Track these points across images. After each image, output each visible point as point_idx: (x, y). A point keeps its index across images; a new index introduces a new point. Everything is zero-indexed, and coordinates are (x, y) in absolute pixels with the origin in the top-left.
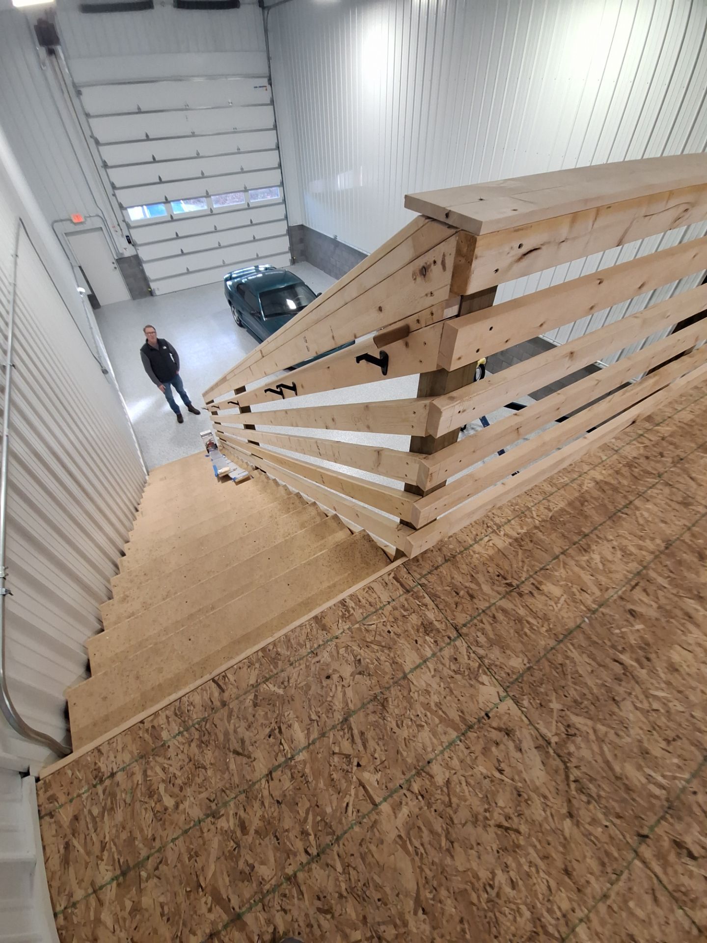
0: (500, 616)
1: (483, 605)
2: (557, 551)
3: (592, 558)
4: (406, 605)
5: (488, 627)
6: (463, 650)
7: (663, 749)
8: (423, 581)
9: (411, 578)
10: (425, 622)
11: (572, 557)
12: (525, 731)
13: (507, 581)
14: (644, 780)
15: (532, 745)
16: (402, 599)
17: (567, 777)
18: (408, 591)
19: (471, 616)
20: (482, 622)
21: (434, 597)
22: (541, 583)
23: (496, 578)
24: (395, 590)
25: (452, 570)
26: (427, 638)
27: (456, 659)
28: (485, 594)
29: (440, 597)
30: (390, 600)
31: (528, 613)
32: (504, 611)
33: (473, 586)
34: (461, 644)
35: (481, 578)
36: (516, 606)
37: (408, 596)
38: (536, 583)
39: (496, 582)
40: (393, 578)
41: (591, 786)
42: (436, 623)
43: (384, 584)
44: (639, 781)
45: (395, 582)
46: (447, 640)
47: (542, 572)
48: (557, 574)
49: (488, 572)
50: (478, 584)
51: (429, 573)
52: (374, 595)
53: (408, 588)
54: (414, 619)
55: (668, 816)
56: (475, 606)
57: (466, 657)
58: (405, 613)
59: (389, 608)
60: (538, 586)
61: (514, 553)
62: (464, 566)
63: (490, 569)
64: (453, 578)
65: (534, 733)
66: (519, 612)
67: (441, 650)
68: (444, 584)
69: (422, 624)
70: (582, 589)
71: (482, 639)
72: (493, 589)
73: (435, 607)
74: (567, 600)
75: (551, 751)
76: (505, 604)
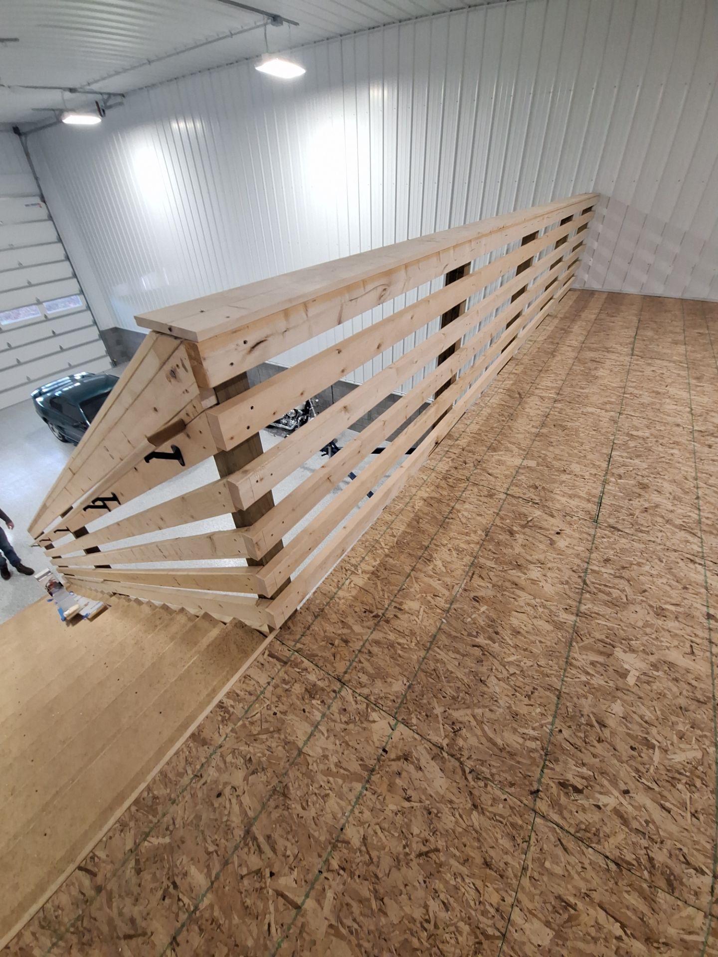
0: (375, 649)
1: (357, 646)
2: (408, 569)
3: (436, 566)
4: (287, 678)
5: (366, 665)
6: (350, 698)
7: (527, 705)
8: (299, 646)
9: (286, 649)
10: (309, 687)
11: (421, 571)
12: (420, 748)
13: (374, 614)
14: (521, 740)
15: (428, 757)
16: (282, 674)
17: (464, 771)
18: (285, 663)
19: (349, 661)
20: (360, 662)
21: (311, 657)
22: (401, 603)
23: (364, 614)
24: (273, 668)
25: (323, 623)
26: (314, 702)
27: (345, 710)
28: (358, 634)
29: (317, 656)
30: (269, 680)
31: (397, 636)
32: (377, 642)
33: (345, 631)
34: (347, 693)
35: (350, 621)
36: (386, 633)
37: (287, 668)
38: (398, 606)
39: (364, 619)
40: (269, 655)
41: (484, 769)
42: (319, 683)
43: (260, 666)
44: (518, 743)
45: (271, 659)
46: (333, 695)
47: (401, 593)
48: (412, 590)
49: (356, 612)
50: (350, 628)
51: (302, 635)
52: (253, 682)
53: (285, 659)
54: (298, 689)
55: (547, 763)
56: (351, 649)
57: (353, 703)
58: (287, 687)
59: (270, 688)
60: (400, 607)
61: (374, 586)
62: (334, 616)
63: (357, 609)
64: (325, 632)
65: (428, 745)
66: (389, 637)
67: (329, 708)
68: (319, 640)
69: (306, 690)
70: (434, 595)
71: (364, 679)
72: (363, 627)
73: (314, 667)
74: (426, 610)
75: (445, 755)
76: (377, 635)
